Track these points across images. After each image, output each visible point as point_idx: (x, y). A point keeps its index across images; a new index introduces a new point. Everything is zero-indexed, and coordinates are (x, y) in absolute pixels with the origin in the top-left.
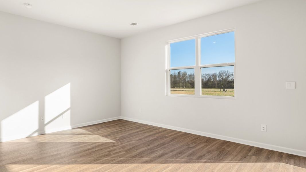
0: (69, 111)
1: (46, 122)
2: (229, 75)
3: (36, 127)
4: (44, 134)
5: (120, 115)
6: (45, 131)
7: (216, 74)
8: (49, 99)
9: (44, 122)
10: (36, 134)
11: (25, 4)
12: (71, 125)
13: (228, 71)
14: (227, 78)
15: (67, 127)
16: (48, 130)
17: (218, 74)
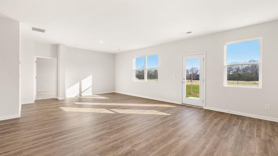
0: (91, 87)
1: (82, 91)
2: (198, 71)
3: (79, 93)
4: (81, 96)
5: (114, 91)
6: (82, 95)
7: (188, 70)
8: (83, 81)
9: (81, 91)
10: (78, 96)
11: (76, 45)
12: (92, 93)
13: (197, 68)
14: (196, 73)
15: (91, 94)
16: (83, 94)
17: (190, 70)
